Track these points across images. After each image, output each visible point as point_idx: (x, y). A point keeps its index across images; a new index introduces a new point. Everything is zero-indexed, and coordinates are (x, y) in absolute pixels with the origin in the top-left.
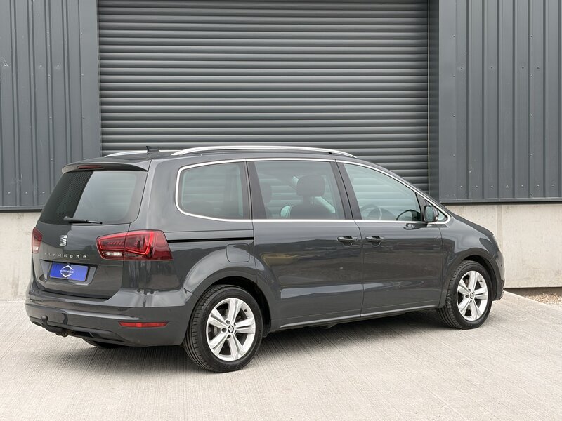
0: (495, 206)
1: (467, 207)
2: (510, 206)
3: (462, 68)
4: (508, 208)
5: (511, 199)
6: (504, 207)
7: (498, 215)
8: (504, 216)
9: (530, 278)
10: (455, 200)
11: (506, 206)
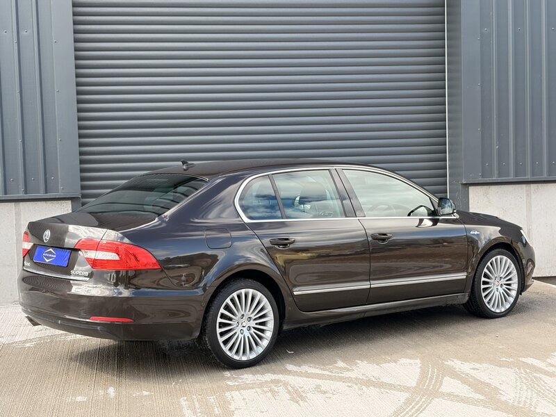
0: (524, 186)
1: (493, 188)
2: (540, 185)
3: (486, 30)
4: (538, 188)
6: (533, 186)
7: (527, 195)
8: (533, 197)
10: (481, 180)
11: (536, 185)
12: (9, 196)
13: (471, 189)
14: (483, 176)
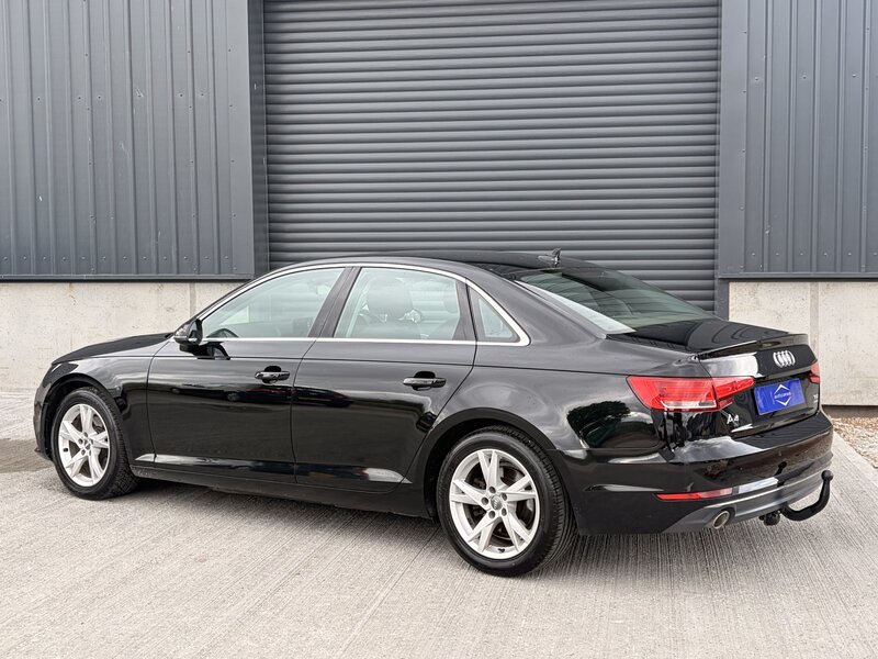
0: (808, 284)
1: (764, 285)
2: (831, 284)
3: (757, 80)
4: (828, 288)
5: (832, 274)
6: (821, 285)
7: (813, 296)
8: (821, 298)
9: (860, 392)
10: (743, 275)
11: (825, 284)
12: (181, 276)
13: (733, 286)
14: (745, 269)
